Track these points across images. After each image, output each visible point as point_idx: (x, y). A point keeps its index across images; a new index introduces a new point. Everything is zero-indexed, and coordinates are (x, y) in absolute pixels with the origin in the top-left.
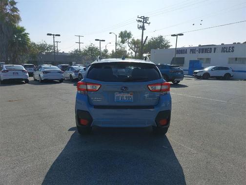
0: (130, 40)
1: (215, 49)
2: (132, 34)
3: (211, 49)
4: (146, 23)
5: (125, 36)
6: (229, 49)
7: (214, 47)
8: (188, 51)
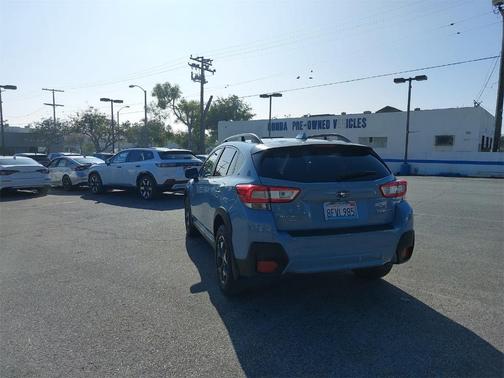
0: (177, 102)
1: (335, 122)
2: (180, 89)
3: (328, 121)
4: (207, 69)
5: (166, 94)
6: (359, 123)
7: (334, 118)
8: (289, 126)
